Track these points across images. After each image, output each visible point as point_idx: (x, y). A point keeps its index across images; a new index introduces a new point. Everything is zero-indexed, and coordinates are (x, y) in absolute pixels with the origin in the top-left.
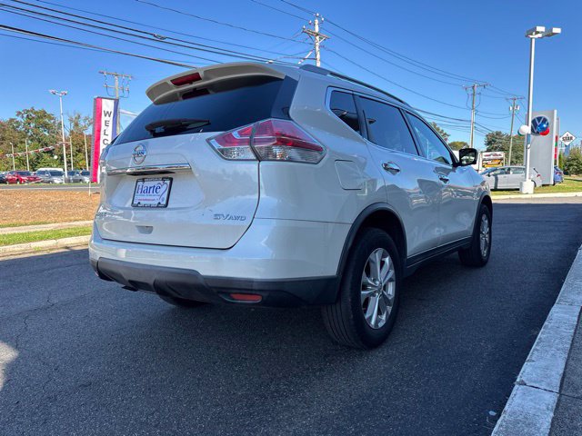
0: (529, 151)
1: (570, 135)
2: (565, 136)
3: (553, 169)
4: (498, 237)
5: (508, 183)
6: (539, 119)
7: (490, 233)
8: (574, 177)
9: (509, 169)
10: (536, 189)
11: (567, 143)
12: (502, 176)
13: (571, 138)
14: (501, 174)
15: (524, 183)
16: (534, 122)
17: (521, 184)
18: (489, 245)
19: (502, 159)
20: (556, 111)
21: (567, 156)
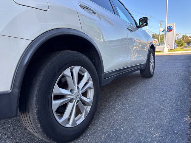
0: (166, 37)
1: (179, 34)
2: (177, 34)
3: (174, 44)
4: (157, 65)
5: (159, 49)
6: (169, 26)
7: (154, 62)
8: (180, 47)
9: (159, 44)
10: (168, 51)
11: (178, 36)
12: (157, 46)
13: (179, 35)
14: (157, 45)
15: (165, 49)
16: (168, 27)
17: (164, 49)
18: (154, 68)
19: (157, 42)
20: (175, 24)
21: (178, 40)
